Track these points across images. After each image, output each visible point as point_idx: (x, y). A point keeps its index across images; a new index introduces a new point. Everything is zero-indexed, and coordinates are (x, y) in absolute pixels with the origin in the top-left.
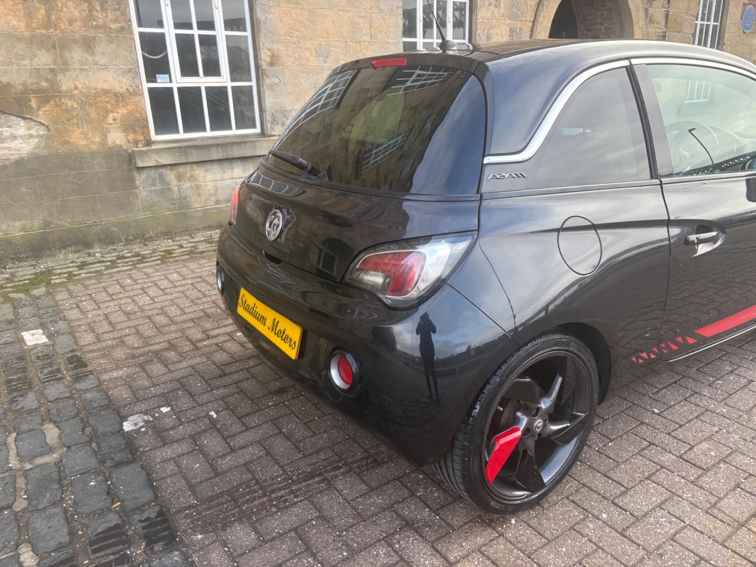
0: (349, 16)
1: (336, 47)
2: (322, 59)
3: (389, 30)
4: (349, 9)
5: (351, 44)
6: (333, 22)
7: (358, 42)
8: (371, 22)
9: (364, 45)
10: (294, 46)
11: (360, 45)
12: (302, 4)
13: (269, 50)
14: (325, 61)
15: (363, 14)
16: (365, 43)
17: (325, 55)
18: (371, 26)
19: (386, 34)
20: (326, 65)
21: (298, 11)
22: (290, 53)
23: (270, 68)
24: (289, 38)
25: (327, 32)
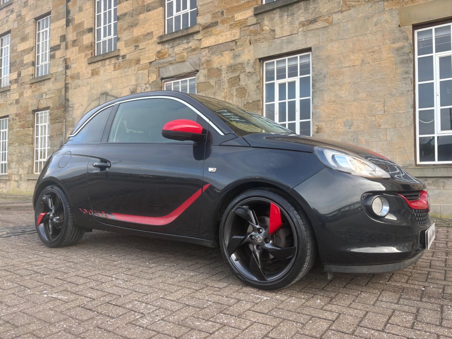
0: (368, 103)
1: (357, 120)
2: (348, 127)
3: (400, 105)
4: (368, 99)
5: (369, 117)
6: (356, 107)
7: (374, 116)
8: (384, 103)
9: (378, 117)
10: (331, 122)
11: (375, 117)
12: (337, 102)
13: (317, 126)
14: (350, 128)
15: (379, 100)
16: (379, 116)
17: (350, 125)
18: (384, 106)
19: (397, 108)
20: (350, 130)
21: (334, 105)
22: (328, 126)
23: (316, 134)
24: (328, 119)
25: (352, 113)
